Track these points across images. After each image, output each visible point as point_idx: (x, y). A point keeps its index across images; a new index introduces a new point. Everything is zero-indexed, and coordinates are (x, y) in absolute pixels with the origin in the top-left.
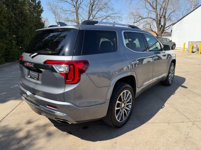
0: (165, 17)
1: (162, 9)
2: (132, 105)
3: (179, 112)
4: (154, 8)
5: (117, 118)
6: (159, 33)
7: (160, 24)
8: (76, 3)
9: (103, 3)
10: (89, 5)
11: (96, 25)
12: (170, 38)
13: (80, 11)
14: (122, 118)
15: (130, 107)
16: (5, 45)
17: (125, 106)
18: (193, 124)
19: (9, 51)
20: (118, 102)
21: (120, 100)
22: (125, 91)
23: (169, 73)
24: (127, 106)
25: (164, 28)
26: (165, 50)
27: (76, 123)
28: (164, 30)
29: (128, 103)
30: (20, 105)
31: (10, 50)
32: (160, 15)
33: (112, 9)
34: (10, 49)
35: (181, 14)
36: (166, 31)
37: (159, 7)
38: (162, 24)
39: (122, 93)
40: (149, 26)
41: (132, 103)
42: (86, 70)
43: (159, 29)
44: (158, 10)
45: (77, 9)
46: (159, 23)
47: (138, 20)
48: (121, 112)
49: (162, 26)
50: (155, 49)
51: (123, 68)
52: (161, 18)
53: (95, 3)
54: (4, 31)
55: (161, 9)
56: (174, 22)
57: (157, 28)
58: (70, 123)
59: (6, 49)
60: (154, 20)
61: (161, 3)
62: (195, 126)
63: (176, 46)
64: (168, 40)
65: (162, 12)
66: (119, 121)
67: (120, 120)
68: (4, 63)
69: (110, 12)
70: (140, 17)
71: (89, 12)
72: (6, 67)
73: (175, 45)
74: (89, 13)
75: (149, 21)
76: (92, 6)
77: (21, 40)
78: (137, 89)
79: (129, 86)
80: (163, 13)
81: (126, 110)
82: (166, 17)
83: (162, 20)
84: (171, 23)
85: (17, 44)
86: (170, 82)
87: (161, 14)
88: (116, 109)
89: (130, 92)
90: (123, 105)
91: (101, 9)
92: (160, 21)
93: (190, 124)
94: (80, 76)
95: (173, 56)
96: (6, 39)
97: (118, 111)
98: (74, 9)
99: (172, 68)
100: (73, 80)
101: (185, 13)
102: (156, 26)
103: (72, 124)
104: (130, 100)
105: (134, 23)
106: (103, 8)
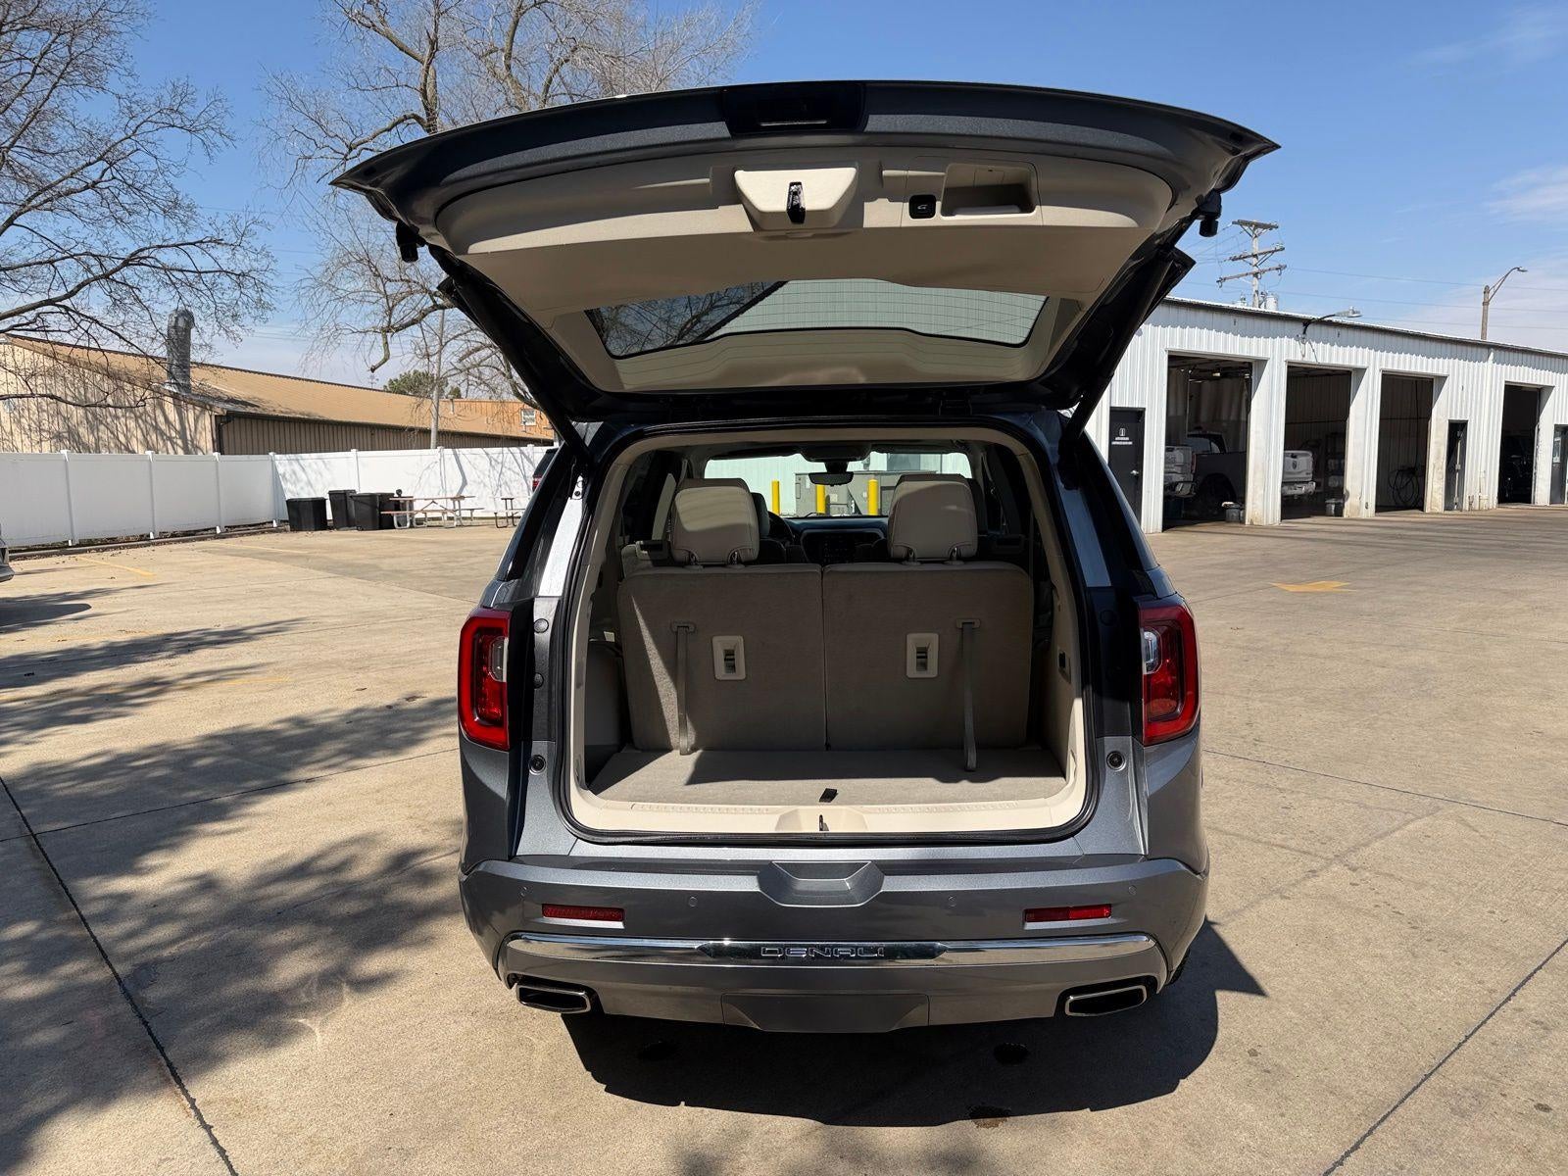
47: (414, 314)
69: (147, 230)
91: (52, 195)
105: (386, 330)
106: (78, 187)
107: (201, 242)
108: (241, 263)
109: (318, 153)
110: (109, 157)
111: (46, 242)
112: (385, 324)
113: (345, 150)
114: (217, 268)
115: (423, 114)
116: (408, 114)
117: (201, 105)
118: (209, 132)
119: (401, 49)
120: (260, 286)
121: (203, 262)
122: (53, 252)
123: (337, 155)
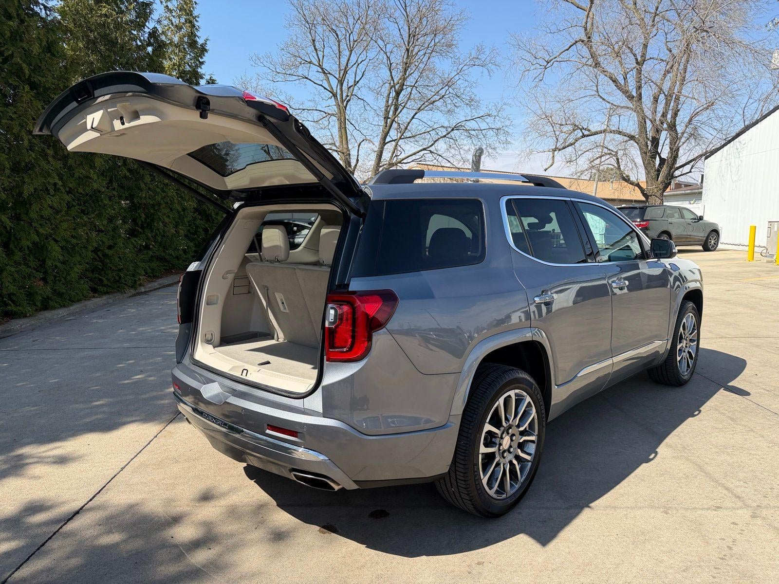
0: (672, 127)
1: (662, 97)
2: (539, 443)
3: (707, 474)
4: (630, 97)
5: (485, 481)
6: (653, 188)
7: (655, 153)
8: (341, 82)
9: (437, 81)
10: (385, 90)
11: (418, 181)
12: (697, 208)
13: (353, 110)
14: (502, 485)
15: (532, 448)
16: (94, 234)
17: (515, 445)
18: (754, 516)
19: (105, 255)
20: (488, 427)
21: (496, 421)
22: (512, 393)
23: (677, 338)
24: (521, 446)
25: (672, 167)
26: (658, 256)
27: (355, 487)
28: (671, 176)
29: (522, 433)
30: (160, 440)
31: (109, 252)
32: (653, 121)
33: (471, 102)
34: (110, 247)
35: (738, 118)
36: (682, 179)
37: (647, 93)
38: (665, 153)
39: (501, 401)
40: (613, 161)
41: (539, 436)
42: (387, 320)
43: (654, 173)
44: (647, 101)
45: (343, 105)
46: (651, 150)
47: (571, 141)
48: (498, 464)
49: (663, 161)
50: (623, 254)
51: (509, 317)
52: (658, 131)
53: (410, 81)
54: (95, 186)
55: (656, 100)
56: (711, 148)
57: (642, 171)
58: (336, 488)
59: (96, 250)
60: (632, 138)
61: (657, 77)
62: (759, 522)
63: (722, 239)
64: (688, 216)
65: (661, 108)
66: (492, 492)
67: (497, 492)
68: (86, 298)
69: (462, 114)
70: (576, 127)
71: (387, 112)
72: (93, 311)
73: (716, 232)
74: (386, 118)
75: (613, 141)
76: (398, 94)
77: (147, 217)
78: (554, 388)
79: (524, 375)
80: (664, 115)
81: (517, 457)
82: (679, 129)
83: (664, 137)
84: (698, 151)
85: (132, 233)
86: (684, 371)
87: (659, 116)
88: (483, 450)
89: (528, 399)
90: (506, 442)
91: (429, 103)
92: (655, 142)
93: (744, 514)
94: (370, 339)
95: (690, 277)
96: (100, 215)
97: (489, 458)
98: (331, 105)
99: (689, 319)
100: (350, 349)
101: (752, 113)
102: (639, 160)
103: (343, 490)
104: (531, 425)
105: (554, 150)
106: (437, 99)
107: (483, 116)
108: (498, 125)
109: (533, 67)
110: (449, 84)
111: (424, 124)
112: (554, 147)
113: (545, 63)
114: (488, 127)
115: (585, 39)
116: (577, 40)
117: (487, 53)
118: (490, 65)
119: (578, 7)
120: (507, 133)
121: (483, 126)
122: (425, 128)
123: (541, 67)
